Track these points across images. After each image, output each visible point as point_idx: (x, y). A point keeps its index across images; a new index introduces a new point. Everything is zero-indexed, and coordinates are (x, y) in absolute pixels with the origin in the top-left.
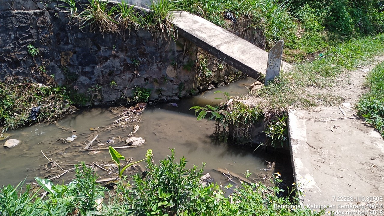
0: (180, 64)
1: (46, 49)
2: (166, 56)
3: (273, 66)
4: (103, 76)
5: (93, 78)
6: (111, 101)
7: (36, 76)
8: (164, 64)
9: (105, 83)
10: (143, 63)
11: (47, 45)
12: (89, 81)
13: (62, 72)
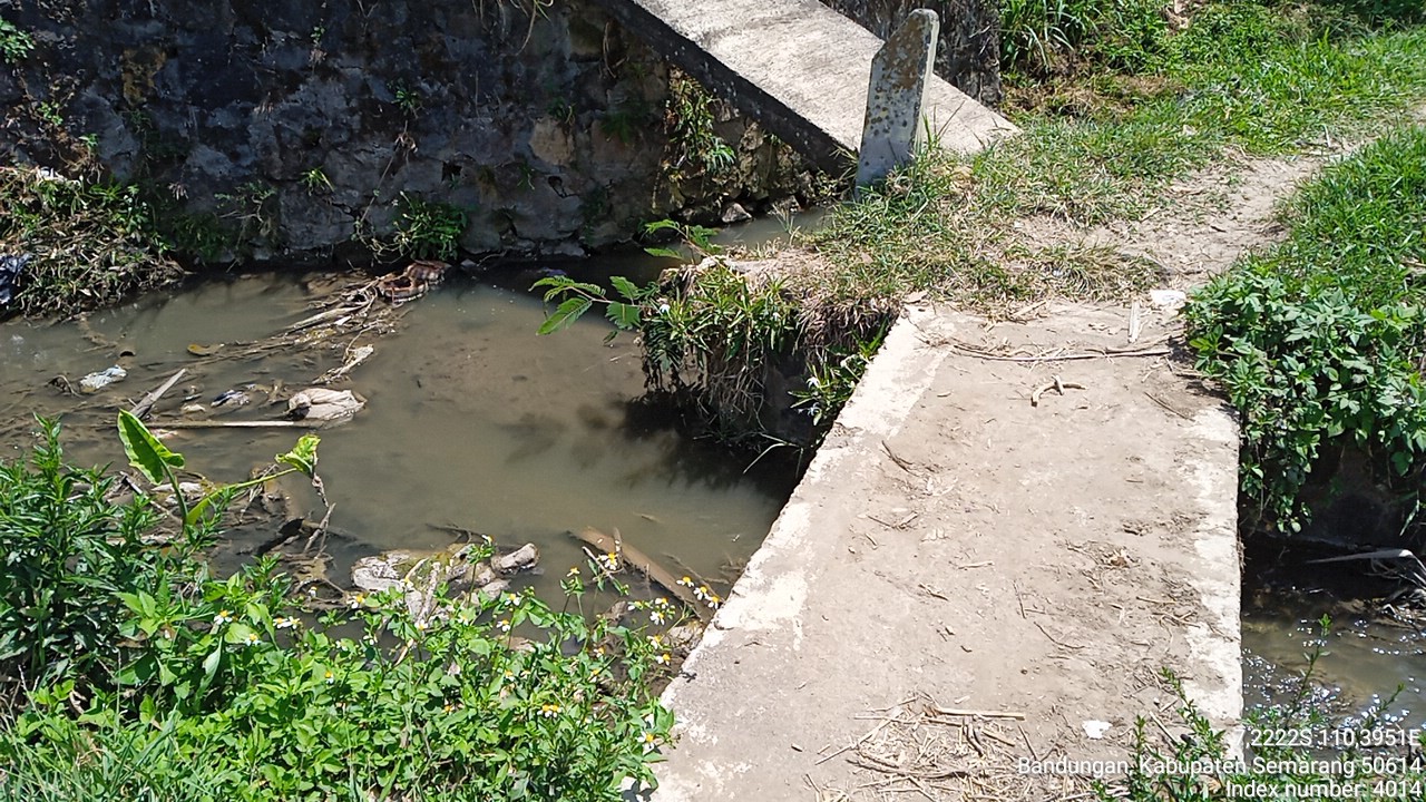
0: (589, 112)
1: (63, 37)
2: (531, 75)
3: (885, 122)
4: (283, 150)
5: (246, 155)
6: (319, 250)
7: (30, 141)
8: (524, 108)
9: (290, 178)
10: (437, 104)
11: (68, 21)
12: (229, 164)
13: (126, 127)
